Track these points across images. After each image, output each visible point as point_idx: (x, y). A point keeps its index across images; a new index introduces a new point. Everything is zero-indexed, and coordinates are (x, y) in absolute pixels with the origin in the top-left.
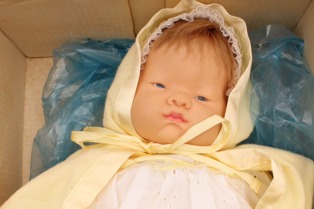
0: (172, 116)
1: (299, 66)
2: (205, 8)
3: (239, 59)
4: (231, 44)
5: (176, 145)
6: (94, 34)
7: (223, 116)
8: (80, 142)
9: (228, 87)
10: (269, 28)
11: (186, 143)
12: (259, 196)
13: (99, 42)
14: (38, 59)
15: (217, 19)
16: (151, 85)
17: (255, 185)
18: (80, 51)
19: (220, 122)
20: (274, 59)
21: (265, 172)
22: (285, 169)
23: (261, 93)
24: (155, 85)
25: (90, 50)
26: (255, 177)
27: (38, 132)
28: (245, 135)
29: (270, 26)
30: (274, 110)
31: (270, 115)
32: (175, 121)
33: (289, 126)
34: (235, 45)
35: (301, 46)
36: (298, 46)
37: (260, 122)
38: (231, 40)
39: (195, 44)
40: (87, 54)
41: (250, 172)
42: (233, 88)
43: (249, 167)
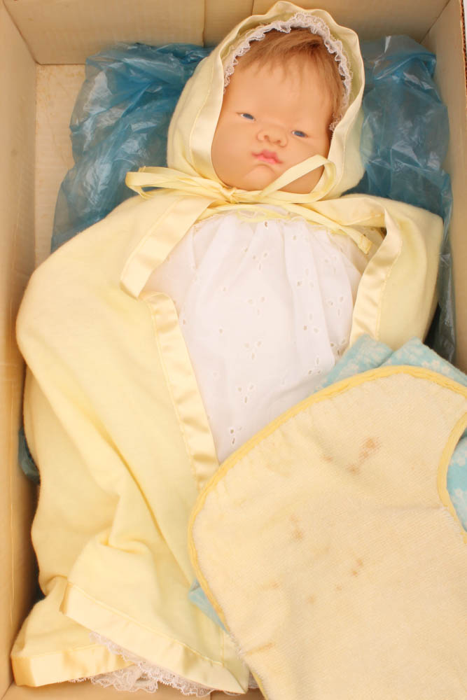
0: (264, 155)
1: (427, 92)
2: (307, 15)
3: (348, 83)
4: (338, 63)
5: (267, 191)
6: (147, 37)
7: (326, 156)
8: (136, 187)
9: (332, 119)
10: (388, 39)
11: (279, 190)
12: (368, 257)
13: (153, 47)
14: (55, 67)
15: (321, 30)
16: (237, 116)
17: (364, 244)
18: (128, 61)
19: (321, 164)
20: (395, 81)
21: (377, 228)
22: (402, 226)
23: (376, 126)
24: (242, 115)
25: (143, 61)
26: (365, 235)
27: (68, 174)
28: (353, 182)
29: (390, 37)
30: (391, 151)
31: (386, 157)
32: (266, 162)
33: (410, 171)
34: (344, 65)
35: (433, 64)
36: (427, 64)
37: (372, 165)
38: (338, 57)
39: (293, 63)
40: (137, 66)
41: (358, 228)
42: (339, 121)
43: (357, 221)
